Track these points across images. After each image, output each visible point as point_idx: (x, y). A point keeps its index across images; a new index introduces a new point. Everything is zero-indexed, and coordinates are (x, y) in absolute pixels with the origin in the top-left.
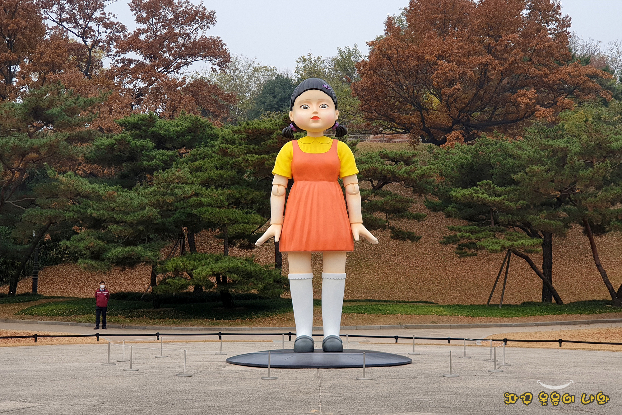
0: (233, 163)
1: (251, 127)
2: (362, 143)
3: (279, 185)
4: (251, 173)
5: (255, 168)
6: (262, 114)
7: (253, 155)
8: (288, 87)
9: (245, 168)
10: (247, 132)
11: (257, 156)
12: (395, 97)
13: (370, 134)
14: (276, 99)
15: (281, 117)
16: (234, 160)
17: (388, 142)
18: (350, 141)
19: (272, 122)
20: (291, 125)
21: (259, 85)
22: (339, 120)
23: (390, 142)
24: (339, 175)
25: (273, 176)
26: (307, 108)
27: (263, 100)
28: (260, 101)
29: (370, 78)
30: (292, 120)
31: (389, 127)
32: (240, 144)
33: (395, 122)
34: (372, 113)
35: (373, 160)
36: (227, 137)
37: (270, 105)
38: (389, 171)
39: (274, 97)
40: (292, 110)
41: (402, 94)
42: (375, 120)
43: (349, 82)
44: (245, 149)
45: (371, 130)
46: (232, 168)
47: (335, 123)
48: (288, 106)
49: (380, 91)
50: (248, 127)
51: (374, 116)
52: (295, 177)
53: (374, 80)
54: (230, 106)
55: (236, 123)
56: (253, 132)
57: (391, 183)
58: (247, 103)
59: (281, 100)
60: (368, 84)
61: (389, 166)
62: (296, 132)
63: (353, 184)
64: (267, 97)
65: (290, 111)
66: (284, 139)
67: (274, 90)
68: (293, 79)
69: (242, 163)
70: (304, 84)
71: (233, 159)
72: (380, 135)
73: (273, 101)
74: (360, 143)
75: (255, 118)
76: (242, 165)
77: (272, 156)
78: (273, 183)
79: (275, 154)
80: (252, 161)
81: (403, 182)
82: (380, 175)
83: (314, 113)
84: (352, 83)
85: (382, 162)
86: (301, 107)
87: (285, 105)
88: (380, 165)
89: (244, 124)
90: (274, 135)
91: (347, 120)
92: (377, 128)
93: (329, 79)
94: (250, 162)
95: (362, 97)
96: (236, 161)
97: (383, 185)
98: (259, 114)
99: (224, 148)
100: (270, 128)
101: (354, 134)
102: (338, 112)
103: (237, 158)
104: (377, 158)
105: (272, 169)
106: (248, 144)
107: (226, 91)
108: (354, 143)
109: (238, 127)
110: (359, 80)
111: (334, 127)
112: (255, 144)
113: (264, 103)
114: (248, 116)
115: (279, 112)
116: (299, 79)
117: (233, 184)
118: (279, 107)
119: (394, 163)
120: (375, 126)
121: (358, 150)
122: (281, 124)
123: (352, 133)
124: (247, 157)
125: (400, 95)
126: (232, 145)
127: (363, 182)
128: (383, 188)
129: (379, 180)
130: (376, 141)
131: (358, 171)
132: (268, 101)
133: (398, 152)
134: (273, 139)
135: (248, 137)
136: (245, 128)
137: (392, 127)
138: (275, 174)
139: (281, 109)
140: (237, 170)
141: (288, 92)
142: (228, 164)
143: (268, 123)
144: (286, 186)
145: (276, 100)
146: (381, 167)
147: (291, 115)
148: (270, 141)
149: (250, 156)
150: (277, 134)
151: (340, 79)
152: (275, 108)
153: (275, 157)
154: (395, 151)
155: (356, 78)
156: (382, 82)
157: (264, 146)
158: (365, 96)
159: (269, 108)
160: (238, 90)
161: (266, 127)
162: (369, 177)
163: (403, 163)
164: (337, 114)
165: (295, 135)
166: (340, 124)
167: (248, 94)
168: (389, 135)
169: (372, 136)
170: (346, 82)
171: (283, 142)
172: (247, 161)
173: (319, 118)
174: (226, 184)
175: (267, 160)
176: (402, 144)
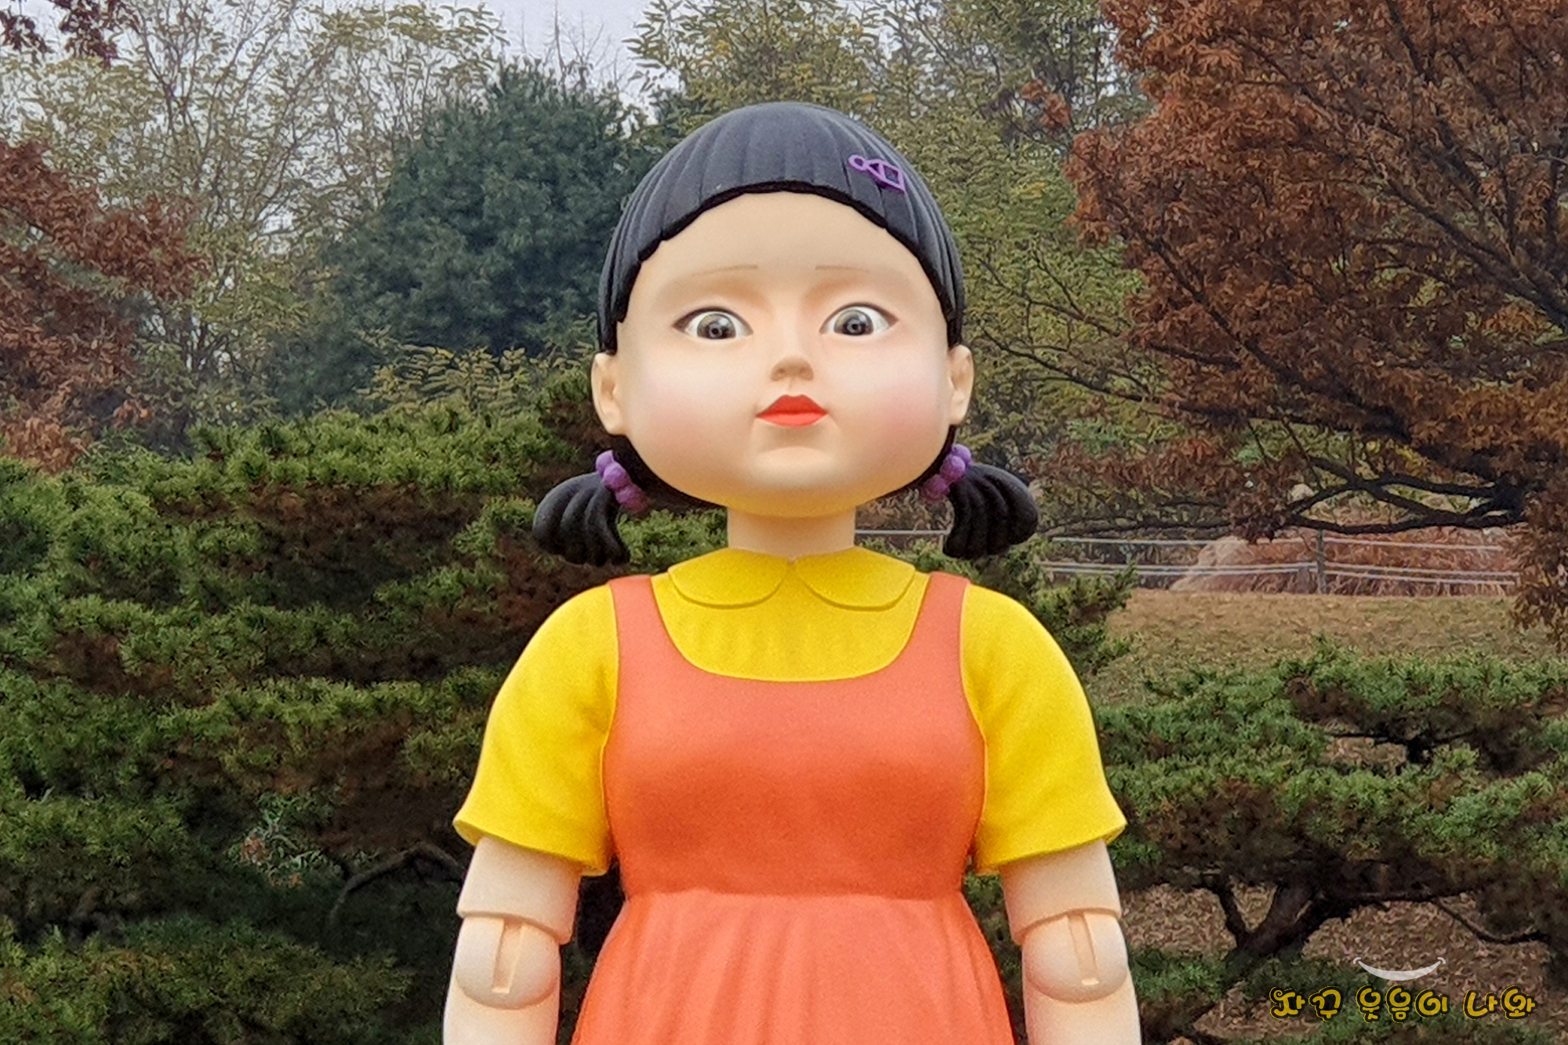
0: (156, 747)
1: (301, 466)
2: (1157, 595)
3: (511, 922)
4: (293, 823)
5: (327, 780)
6: (383, 373)
7: (314, 683)
8: (588, 161)
9: (252, 785)
10: (273, 511)
11: (344, 691)
12: (1407, 245)
13: (1211, 531)
14: (491, 253)
15: (532, 395)
16: (166, 722)
17: (1349, 589)
18: (1061, 578)
19: (463, 434)
20: (609, 466)
21: (365, 149)
22: (979, 418)
23: (1370, 588)
24: (973, 851)
25: (463, 851)
26: (725, 333)
27: (395, 260)
28: (371, 270)
29: (1219, 99)
30: (611, 425)
31: (1364, 471)
32: (215, 601)
33: (1405, 438)
34: (1230, 365)
35: (1232, 728)
36: (112, 545)
37: (444, 302)
38: (1359, 817)
39: (480, 240)
40: (610, 346)
41: (1465, 221)
42: (1256, 422)
43: (1056, 127)
44: (254, 634)
45: (1220, 496)
46: (149, 781)
47: (947, 450)
48: (587, 308)
49: (1295, 197)
50: (274, 467)
51: (1246, 387)
52: (635, 867)
53: (1245, 114)
54: (142, 308)
55: (182, 438)
56: (313, 505)
57: (1378, 904)
58: (267, 285)
59: (529, 264)
60: (1203, 145)
61: (1361, 779)
62: (644, 515)
63: (1077, 914)
64: (422, 236)
65: (601, 358)
66: (552, 562)
67: (475, 188)
68: (626, 101)
69: (227, 742)
70: (708, 146)
71: (155, 710)
72: (1295, 537)
73: (472, 270)
74: (1139, 600)
75: (329, 398)
76: (228, 759)
77: (457, 688)
78: (462, 907)
79: (479, 676)
80: (304, 726)
81: (1466, 903)
82: (1288, 848)
83: (781, 372)
84: (1083, 142)
85: (1303, 747)
86: (681, 324)
87: (558, 302)
88: (1290, 770)
89: (248, 447)
90: (479, 533)
91: (1037, 419)
92: (1271, 481)
93: (901, 107)
94: (293, 735)
95: (1158, 247)
96: (185, 731)
97: (1312, 923)
98: (361, 369)
99: (95, 634)
100: (447, 478)
101: (1094, 532)
102: (967, 368)
103: (189, 703)
104: (1265, 715)
105: (456, 792)
106: (272, 599)
107: (110, 188)
108: (1091, 595)
109: (201, 467)
110: (1131, 116)
111: (940, 483)
112: (329, 600)
113: (402, 283)
114: (273, 385)
115: (511, 357)
116: (668, 104)
117: (156, 909)
118: (516, 314)
119: (1396, 753)
120: (1254, 471)
121: (1124, 650)
122: (531, 452)
123: (1074, 520)
124: (266, 699)
125: (1451, 229)
126: (148, 604)
127: (1160, 895)
128: (1316, 945)
129: (1282, 887)
130: (1256, 584)
131: (1121, 821)
132: (428, 268)
133: (1435, 668)
134: (469, 562)
135: (276, 544)
136: (252, 472)
137: (1387, 478)
138: (480, 834)
139: (532, 330)
140: (185, 797)
141: (584, 200)
142: (114, 756)
143: (428, 442)
144: (566, 931)
145: (492, 261)
146: (1299, 780)
147: (608, 387)
148: (447, 577)
149: (291, 690)
150: (501, 526)
151: (988, 110)
152: (487, 325)
153: (480, 701)
154: (1406, 663)
155: (1112, 101)
156: (1306, 132)
157: (397, 612)
158: (1181, 235)
159: (439, 321)
160: (205, 184)
161: (412, 474)
162: (1204, 858)
163: (1468, 754)
164: (957, 381)
165: (632, 533)
166: (984, 453)
167: (279, 219)
168: (1360, 540)
169: (1229, 545)
170: (1034, 128)
171: (542, 586)
172: (271, 728)
173: (819, 411)
174: (102, 908)
175: (416, 719)
176: (1460, 609)
